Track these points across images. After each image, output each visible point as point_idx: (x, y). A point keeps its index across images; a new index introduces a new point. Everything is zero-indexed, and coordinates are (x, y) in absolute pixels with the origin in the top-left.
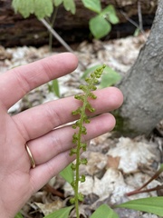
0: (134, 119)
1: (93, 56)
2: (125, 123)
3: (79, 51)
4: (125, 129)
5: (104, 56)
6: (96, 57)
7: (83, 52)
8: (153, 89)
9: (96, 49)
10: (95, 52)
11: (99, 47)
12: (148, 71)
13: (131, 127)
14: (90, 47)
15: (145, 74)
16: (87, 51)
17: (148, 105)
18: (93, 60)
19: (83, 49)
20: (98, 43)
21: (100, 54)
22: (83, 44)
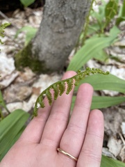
0: (48, 61)
1: (26, 21)
2: (43, 65)
3: (14, 18)
4: (44, 69)
5: (34, 20)
6: (28, 22)
7: (17, 18)
8: (54, 38)
9: (28, 15)
10: (27, 18)
11: (30, 13)
12: (49, 26)
13: (48, 67)
14: (23, 14)
15: (47, 28)
16: (21, 17)
17: (53, 50)
18: (26, 25)
19: (17, 16)
20: (28, 10)
21: (31, 19)
22: (17, 12)
